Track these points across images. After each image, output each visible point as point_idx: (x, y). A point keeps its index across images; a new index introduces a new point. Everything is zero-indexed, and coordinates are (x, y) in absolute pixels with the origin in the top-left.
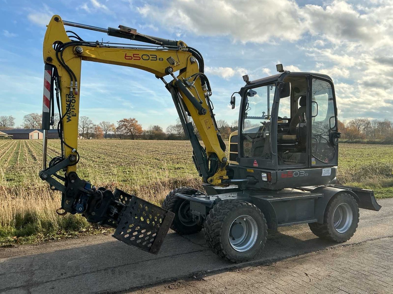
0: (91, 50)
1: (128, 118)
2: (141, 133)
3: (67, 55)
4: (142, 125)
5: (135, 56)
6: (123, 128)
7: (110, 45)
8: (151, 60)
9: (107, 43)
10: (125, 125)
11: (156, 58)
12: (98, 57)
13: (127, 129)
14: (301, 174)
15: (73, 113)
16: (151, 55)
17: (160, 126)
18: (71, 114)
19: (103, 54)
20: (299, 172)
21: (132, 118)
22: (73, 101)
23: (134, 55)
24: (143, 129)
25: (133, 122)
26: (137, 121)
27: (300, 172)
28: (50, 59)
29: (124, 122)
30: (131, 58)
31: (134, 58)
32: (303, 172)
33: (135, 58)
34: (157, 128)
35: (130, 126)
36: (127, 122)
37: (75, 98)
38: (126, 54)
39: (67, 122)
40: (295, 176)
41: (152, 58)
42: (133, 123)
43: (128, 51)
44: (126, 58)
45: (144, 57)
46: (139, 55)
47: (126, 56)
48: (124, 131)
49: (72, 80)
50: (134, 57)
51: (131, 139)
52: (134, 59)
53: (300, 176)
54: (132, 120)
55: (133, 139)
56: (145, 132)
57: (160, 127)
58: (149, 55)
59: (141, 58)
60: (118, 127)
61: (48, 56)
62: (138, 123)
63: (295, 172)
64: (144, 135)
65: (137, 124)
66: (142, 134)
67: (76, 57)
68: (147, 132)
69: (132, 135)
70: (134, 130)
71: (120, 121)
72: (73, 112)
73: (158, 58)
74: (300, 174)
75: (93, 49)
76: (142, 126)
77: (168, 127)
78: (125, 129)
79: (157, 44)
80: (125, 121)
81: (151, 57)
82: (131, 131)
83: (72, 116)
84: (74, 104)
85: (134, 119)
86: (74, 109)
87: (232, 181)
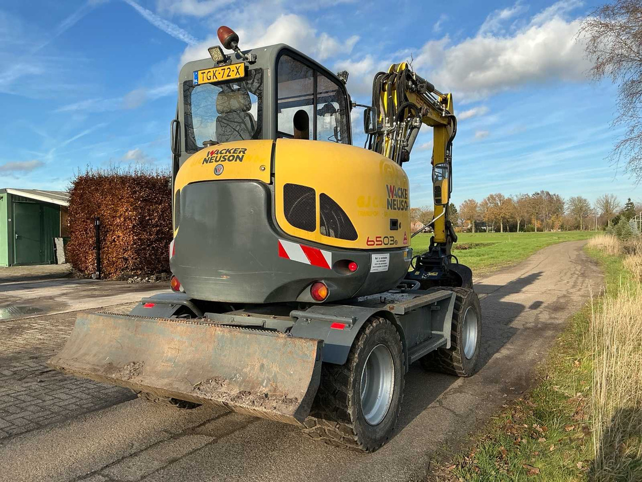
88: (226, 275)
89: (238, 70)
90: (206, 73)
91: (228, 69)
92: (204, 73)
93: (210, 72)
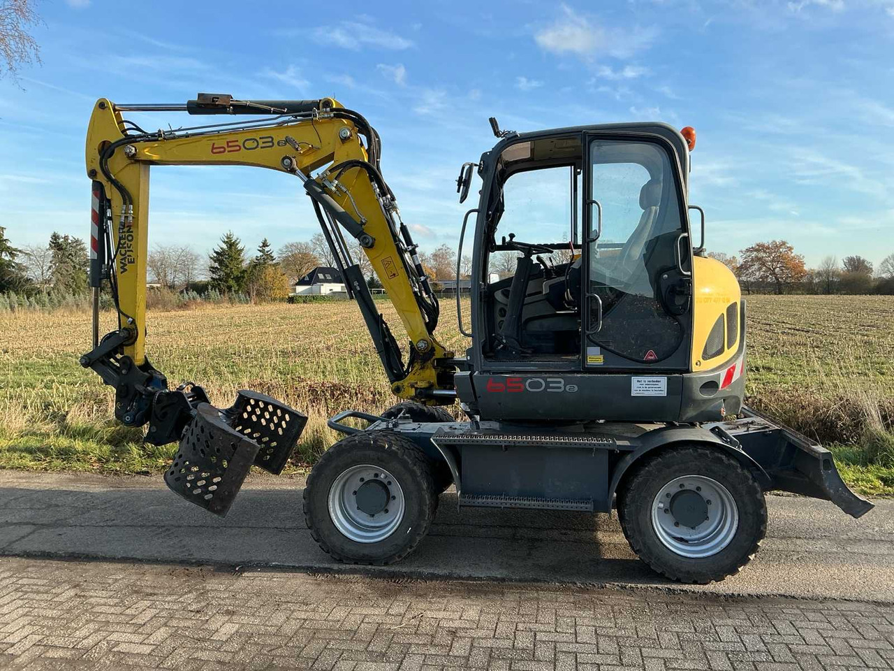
0: (152, 147)
1: (767, 241)
2: (802, 277)
3: (117, 163)
4: (803, 257)
5: (230, 144)
6: (756, 267)
7: (190, 132)
8: (262, 148)
9: (179, 130)
10: (759, 259)
11: (272, 142)
12: (165, 158)
13: (764, 269)
14: (551, 385)
15: (130, 258)
16: (260, 138)
17: (866, 259)
18: (127, 260)
19: (172, 149)
20: (546, 381)
21: (778, 241)
22: (130, 238)
23: (228, 144)
24: (806, 268)
25: (781, 250)
26: (790, 249)
27: (548, 380)
28: (93, 173)
29: (757, 250)
30: (222, 150)
31: (227, 149)
32: (560, 382)
33: (230, 149)
34: (857, 265)
35: (773, 261)
36: (765, 252)
37: (132, 232)
38: (214, 144)
39: (122, 273)
40: (529, 389)
41: (263, 143)
42: (781, 253)
43: (216, 138)
44: (214, 151)
45: (249, 144)
46: (237, 141)
47: (213, 148)
48: (757, 273)
49: (125, 203)
50: (228, 146)
51: (775, 294)
52: (229, 151)
53: (548, 390)
54: (777, 247)
55: (780, 293)
56: (811, 275)
57: (864, 261)
58: (258, 139)
59: (242, 147)
60: (742, 265)
61: (90, 169)
62: (794, 253)
63: (529, 381)
64: (811, 283)
65: (793, 255)
66: (804, 280)
67: (132, 163)
68: (819, 274)
69: (779, 283)
70: (782, 270)
71: (748, 250)
72: (130, 256)
73: (275, 142)
74: (547, 386)
75: (156, 145)
76: (805, 260)
77: (886, 260)
78: (760, 269)
79: (274, 113)
80: (761, 248)
81: (260, 142)
82: (775, 273)
83: (129, 262)
84: (131, 243)
85: (784, 243)
86: (132, 251)
87: (436, 394)
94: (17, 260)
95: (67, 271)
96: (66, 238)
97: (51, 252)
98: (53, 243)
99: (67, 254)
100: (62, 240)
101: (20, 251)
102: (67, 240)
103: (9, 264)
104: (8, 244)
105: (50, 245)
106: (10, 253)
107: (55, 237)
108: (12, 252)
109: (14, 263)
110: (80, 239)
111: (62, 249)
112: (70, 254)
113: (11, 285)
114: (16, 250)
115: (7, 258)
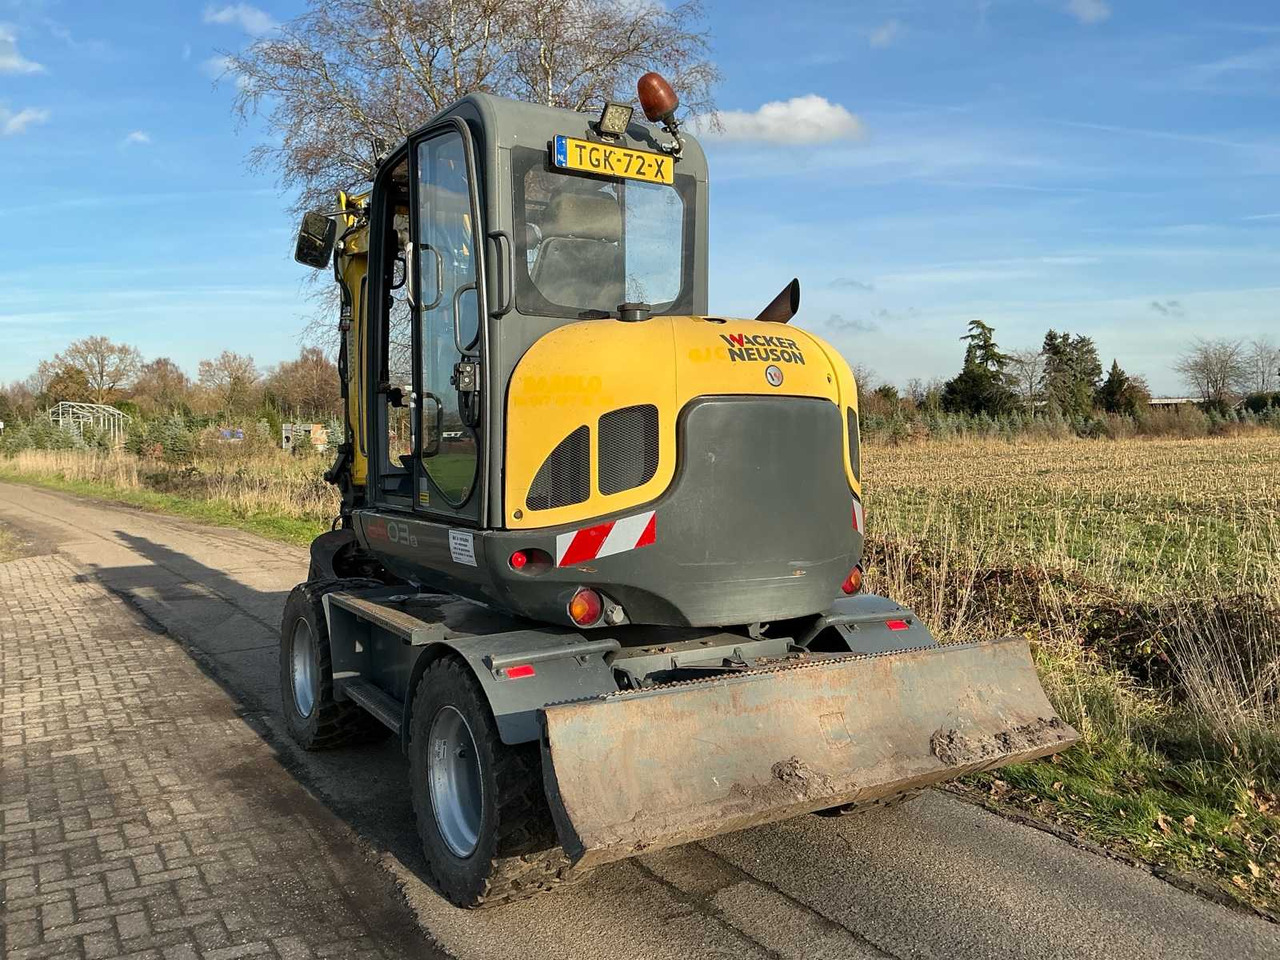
14: (401, 534)
27: (400, 525)
32: (406, 531)
53: (401, 542)
63: (389, 525)
74: (400, 537)
88: (801, 569)
89: (659, 166)
90: (589, 149)
91: (638, 157)
92: (584, 147)
93: (598, 150)
94: (1006, 370)
95: (1064, 382)
96: (1066, 337)
97: (1044, 358)
98: (1048, 345)
99: (1065, 359)
100: (1060, 340)
101: (1011, 358)
102: (1067, 339)
103: (995, 376)
104: (996, 350)
105: (1044, 348)
106: (999, 362)
107: (1051, 337)
108: (1000, 360)
109: (1002, 374)
110: (1087, 338)
111: (1059, 352)
112: (1070, 359)
113: (990, 404)
114: (1005, 357)
115: (993, 369)
